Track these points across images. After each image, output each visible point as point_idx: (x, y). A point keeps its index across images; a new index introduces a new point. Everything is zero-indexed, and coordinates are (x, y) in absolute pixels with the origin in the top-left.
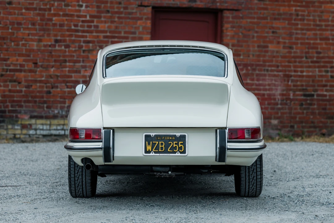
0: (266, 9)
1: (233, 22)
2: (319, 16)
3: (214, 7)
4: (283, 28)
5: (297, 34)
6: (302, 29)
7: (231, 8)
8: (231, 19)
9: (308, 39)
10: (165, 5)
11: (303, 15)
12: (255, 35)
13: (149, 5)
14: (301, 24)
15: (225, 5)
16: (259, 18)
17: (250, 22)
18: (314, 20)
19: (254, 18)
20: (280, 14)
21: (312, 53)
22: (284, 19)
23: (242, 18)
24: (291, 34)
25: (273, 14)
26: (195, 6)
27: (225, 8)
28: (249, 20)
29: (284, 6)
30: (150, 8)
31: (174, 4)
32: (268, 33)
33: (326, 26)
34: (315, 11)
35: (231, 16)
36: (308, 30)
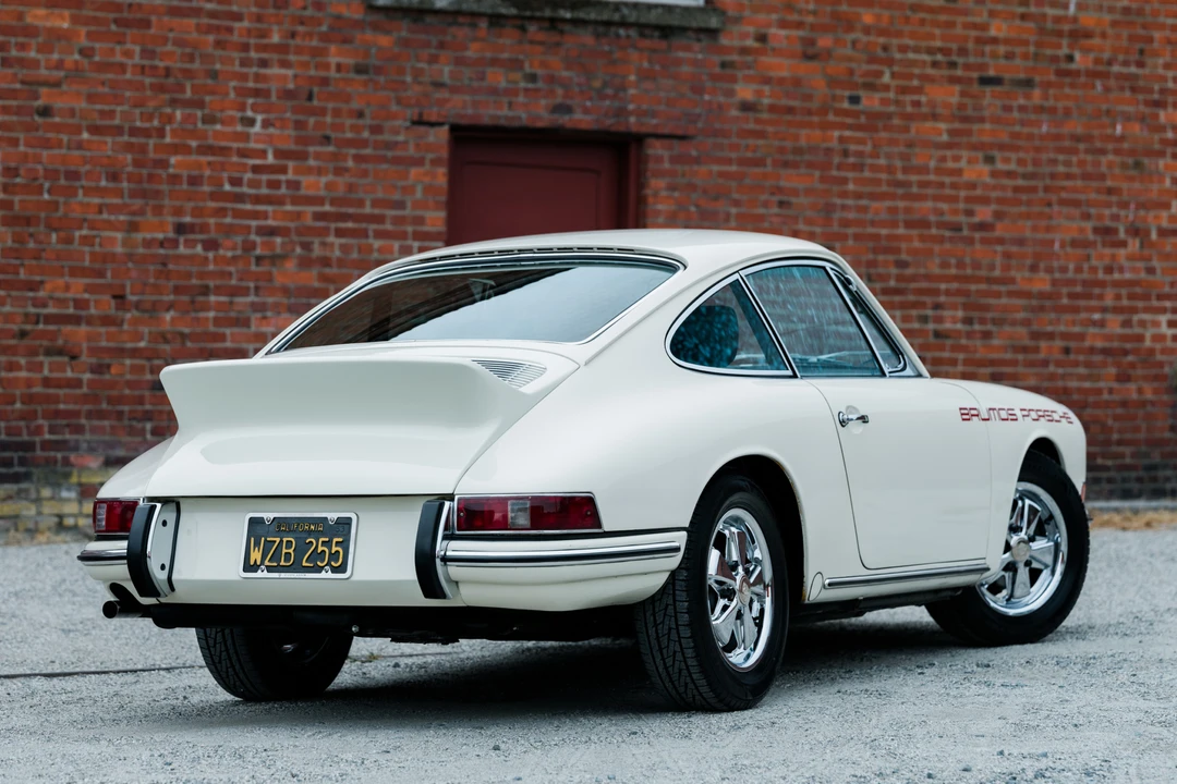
0: (761, 135)
1: (672, 174)
2: (905, 157)
3: (622, 129)
4: (809, 192)
5: (844, 207)
6: (859, 196)
7: (666, 131)
8: (667, 165)
9: (873, 223)
10: (486, 121)
11: (860, 154)
12: (734, 211)
13: (441, 120)
14: (857, 181)
15: (652, 123)
16: (742, 162)
17: (721, 174)
18: (890, 169)
19: (729, 161)
20: (798, 151)
21: (886, 264)
22: (810, 165)
23: (697, 161)
24: (829, 208)
25: (782, 150)
26: (569, 125)
27: (650, 130)
28: (716, 168)
29: (810, 125)
30: (446, 128)
31: (513, 118)
32: (766, 204)
33: (922, 184)
34: (892, 142)
35: (666, 154)
36: (873, 196)
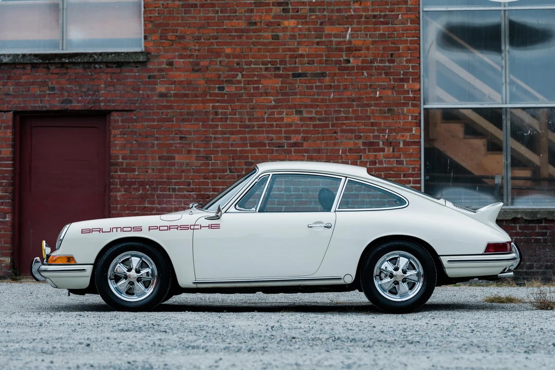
0: (170, 107)
1: (123, 127)
2: (248, 113)
3: (97, 109)
4: (195, 132)
5: (215, 138)
6: (223, 133)
7: (120, 108)
8: (120, 123)
9: (232, 145)
10: (30, 109)
11: (225, 114)
12: (156, 142)
13: (8, 109)
14: (222, 126)
15: (112, 105)
16: (159, 120)
17: (148, 126)
18: (241, 120)
19: (154, 120)
20: (191, 114)
21: (239, 164)
22: (196, 120)
23: (136, 121)
24: (207, 139)
25: (181, 114)
26: (70, 109)
27: (112, 109)
28: (146, 124)
29: (196, 102)
30: (12, 112)
31: (42, 107)
32: (173, 139)
33: (259, 126)
34: (241, 107)
35: (120, 119)
36: (232, 133)
